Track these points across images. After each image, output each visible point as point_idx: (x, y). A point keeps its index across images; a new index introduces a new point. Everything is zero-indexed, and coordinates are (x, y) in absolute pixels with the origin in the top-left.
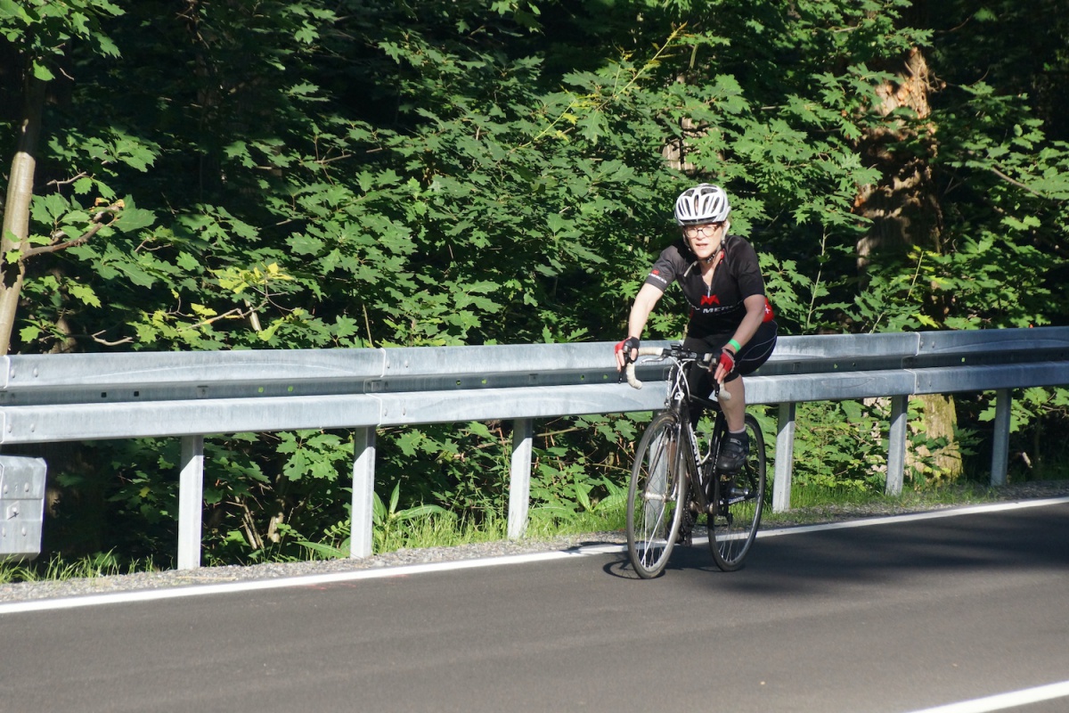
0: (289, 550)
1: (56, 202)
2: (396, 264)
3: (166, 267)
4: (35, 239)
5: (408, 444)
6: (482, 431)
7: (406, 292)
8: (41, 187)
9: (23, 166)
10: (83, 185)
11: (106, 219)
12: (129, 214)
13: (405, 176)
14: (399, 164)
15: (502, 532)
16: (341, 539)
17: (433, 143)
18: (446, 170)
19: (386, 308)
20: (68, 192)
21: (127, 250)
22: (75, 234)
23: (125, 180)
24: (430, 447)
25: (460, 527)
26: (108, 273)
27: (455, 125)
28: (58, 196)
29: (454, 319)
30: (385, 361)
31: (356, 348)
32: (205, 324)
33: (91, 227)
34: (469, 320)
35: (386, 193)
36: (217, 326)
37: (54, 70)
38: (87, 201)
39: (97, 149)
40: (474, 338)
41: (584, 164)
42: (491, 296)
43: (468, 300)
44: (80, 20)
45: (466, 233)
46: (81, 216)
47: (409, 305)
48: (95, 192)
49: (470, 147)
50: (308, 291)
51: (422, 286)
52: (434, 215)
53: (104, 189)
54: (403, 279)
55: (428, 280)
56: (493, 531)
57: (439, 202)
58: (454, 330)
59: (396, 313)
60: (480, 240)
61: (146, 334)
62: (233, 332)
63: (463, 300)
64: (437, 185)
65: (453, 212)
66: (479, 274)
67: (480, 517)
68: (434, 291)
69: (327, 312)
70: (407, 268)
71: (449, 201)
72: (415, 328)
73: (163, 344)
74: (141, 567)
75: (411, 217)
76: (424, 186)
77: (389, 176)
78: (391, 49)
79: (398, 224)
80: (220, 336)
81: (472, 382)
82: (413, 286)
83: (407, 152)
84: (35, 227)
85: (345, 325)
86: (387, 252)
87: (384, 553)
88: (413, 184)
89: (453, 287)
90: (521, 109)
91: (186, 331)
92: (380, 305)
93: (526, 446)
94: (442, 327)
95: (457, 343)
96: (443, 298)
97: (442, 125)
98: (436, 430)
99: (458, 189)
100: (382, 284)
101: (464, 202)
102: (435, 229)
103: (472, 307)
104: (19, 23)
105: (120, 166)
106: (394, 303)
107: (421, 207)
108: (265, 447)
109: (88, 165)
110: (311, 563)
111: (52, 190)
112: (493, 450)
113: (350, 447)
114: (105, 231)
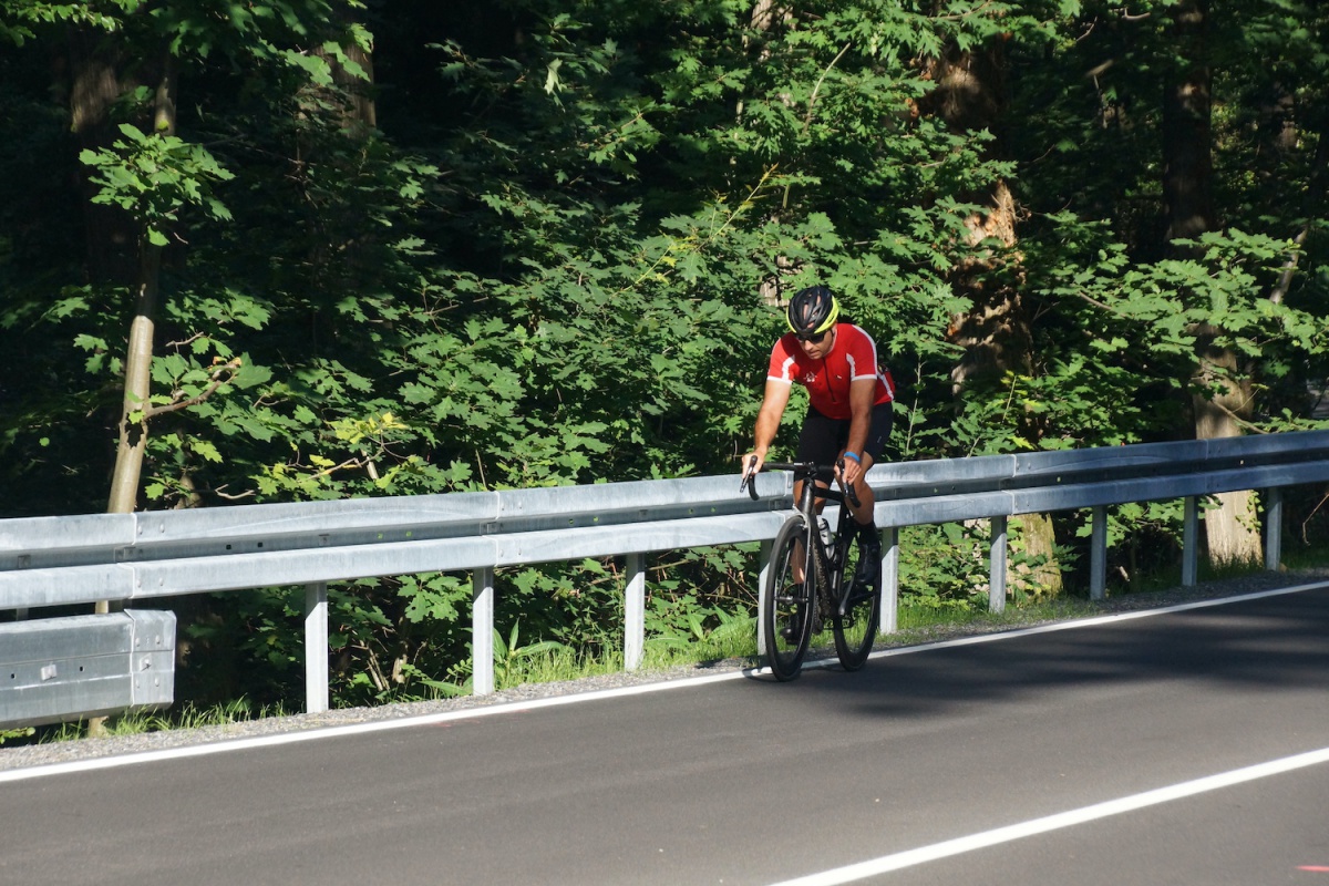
0: (417, 689)
1: (175, 363)
2: (506, 409)
3: (284, 422)
4: (157, 398)
5: (524, 582)
6: (595, 567)
7: (517, 435)
8: (160, 350)
9: (142, 329)
10: (201, 345)
11: (224, 376)
12: (245, 370)
13: (512, 324)
15: (621, 663)
16: (465, 676)
17: (536, 290)
18: (551, 316)
19: (498, 452)
20: (187, 352)
21: (245, 406)
22: (195, 393)
24: (546, 584)
25: (579, 661)
26: (228, 429)
27: (558, 273)
28: (177, 356)
29: (564, 460)
30: (498, 502)
31: (470, 492)
32: (324, 475)
33: (210, 386)
34: (578, 461)
35: (494, 341)
36: (335, 476)
37: (169, 235)
38: (205, 360)
39: (212, 309)
40: (585, 478)
41: (685, 305)
42: (599, 436)
43: (577, 441)
44: (191, 186)
45: (573, 377)
46: (199, 375)
47: (520, 449)
48: (212, 351)
49: (573, 293)
50: (422, 439)
51: (532, 430)
52: (541, 360)
53: (219, 347)
54: (514, 424)
55: (538, 423)
56: (611, 663)
57: (545, 347)
58: (566, 471)
59: (508, 456)
60: (587, 382)
61: (267, 486)
62: (351, 481)
63: (572, 441)
64: (543, 330)
65: (557, 357)
66: (587, 416)
68: (544, 433)
69: (441, 458)
70: (517, 413)
71: (555, 346)
72: (529, 470)
73: (284, 496)
74: (271, 713)
75: (518, 363)
76: (531, 333)
77: (497, 324)
78: (493, 201)
79: (507, 370)
80: (339, 485)
81: (584, 521)
82: (523, 429)
83: (513, 300)
84: (158, 388)
85: (459, 470)
86: (498, 398)
87: (507, 689)
88: (520, 331)
89: (562, 429)
90: (620, 254)
91: (306, 481)
92: (493, 449)
93: (639, 581)
94: (553, 468)
95: (569, 484)
96: (553, 440)
97: (545, 273)
98: (552, 568)
99: (564, 334)
100: (494, 429)
101: (571, 345)
102: (543, 374)
103: (581, 448)
104: (133, 191)
105: (236, 325)
106: (505, 447)
107: (529, 353)
108: (386, 592)
109: (205, 325)
110: (438, 700)
111: (171, 351)
112: (606, 585)
113: (468, 587)
114: (224, 389)
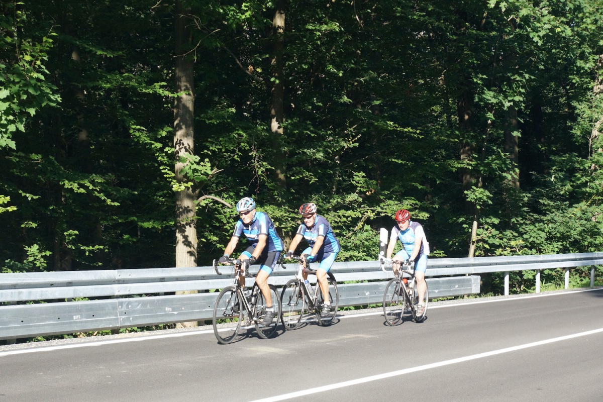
0: (525, 291)
1: (481, 230)
2: (543, 240)
3: (501, 241)
4: (478, 237)
5: (546, 272)
6: (560, 270)
7: (545, 245)
8: (478, 227)
9: (475, 224)
10: (486, 227)
11: (490, 233)
12: (494, 232)
13: (544, 224)
14: (543, 221)
15: (564, 288)
16: (534, 289)
17: (549, 217)
18: (552, 222)
19: (541, 248)
20: (483, 228)
21: (494, 238)
22: (485, 236)
23: (494, 226)
24: (550, 272)
25: (556, 287)
26: (491, 242)
27: (553, 214)
28: (482, 229)
29: (554, 249)
30: (541, 257)
31: (536, 255)
32: (508, 251)
33: (488, 234)
34: (557, 250)
35: (541, 227)
36: (511, 251)
37: (480, 206)
38: (487, 230)
39: (488, 220)
40: (558, 253)
41: (577, 221)
42: (560, 245)
43: (557, 246)
44: (485, 198)
45: (556, 234)
46: (486, 232)
47: (545, 247)
48: (488, 228)
49: (556, 218)
50: (527, 245)
51: (548, 244)
52: (550, 231)
53: (489, 227)
54: (545, 242)
55: (549, 242)
56: (562, 288)
57: (551, 228)
58: (554, 251)
59: (543, 249)
60: (558, 235)
61: (498, 253)
62: (514, 252)
63: (555, 246)
64: (550, 225)
65: (553, 230)
66: (558, 241)
67: (559, 285)
68: (550, 244)
69: (531, 249)
70: (545, 240)
71: (552, 228)
72: (547, 251)
73: (501, 255)
74: (498, 295)
75: (545, 231)
76: (548, 226)
77: (541, 224)
78: (541, 201)
79: (543, 232)
80: (511, 253)
81: (558, 261)
82: (546, 244)
83: (545, 220)
84: (478, 235)
85: (534, 251)
86: (541, 238)
87: (542, 292)
88: (546, 225)
89: (553, 243)
90: (565, 211)
91: (505, 252)
92: (540, 247)
93: (568, 272)
94: (552, 251)
95: (555, 254)
96: (552, 245)
97: (551, 214)
98: (551, 270)
99: (554, 226)
100: (541, 243)
101: (555, 228)
102: (550, 233)
103: (557, 247)
104: (474, 198)
105: (493, 223)
106: (543, 247)
107: (547, 229)
108: (520, 273)
109: (487, 223)
110: (529, 294)
111: (480, 228)
112: (562, 273)
113: (535, 273)
114: (490, 235)
